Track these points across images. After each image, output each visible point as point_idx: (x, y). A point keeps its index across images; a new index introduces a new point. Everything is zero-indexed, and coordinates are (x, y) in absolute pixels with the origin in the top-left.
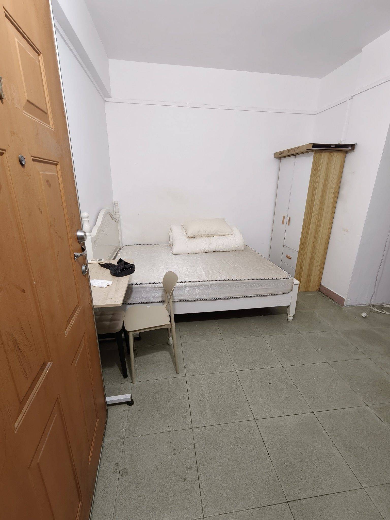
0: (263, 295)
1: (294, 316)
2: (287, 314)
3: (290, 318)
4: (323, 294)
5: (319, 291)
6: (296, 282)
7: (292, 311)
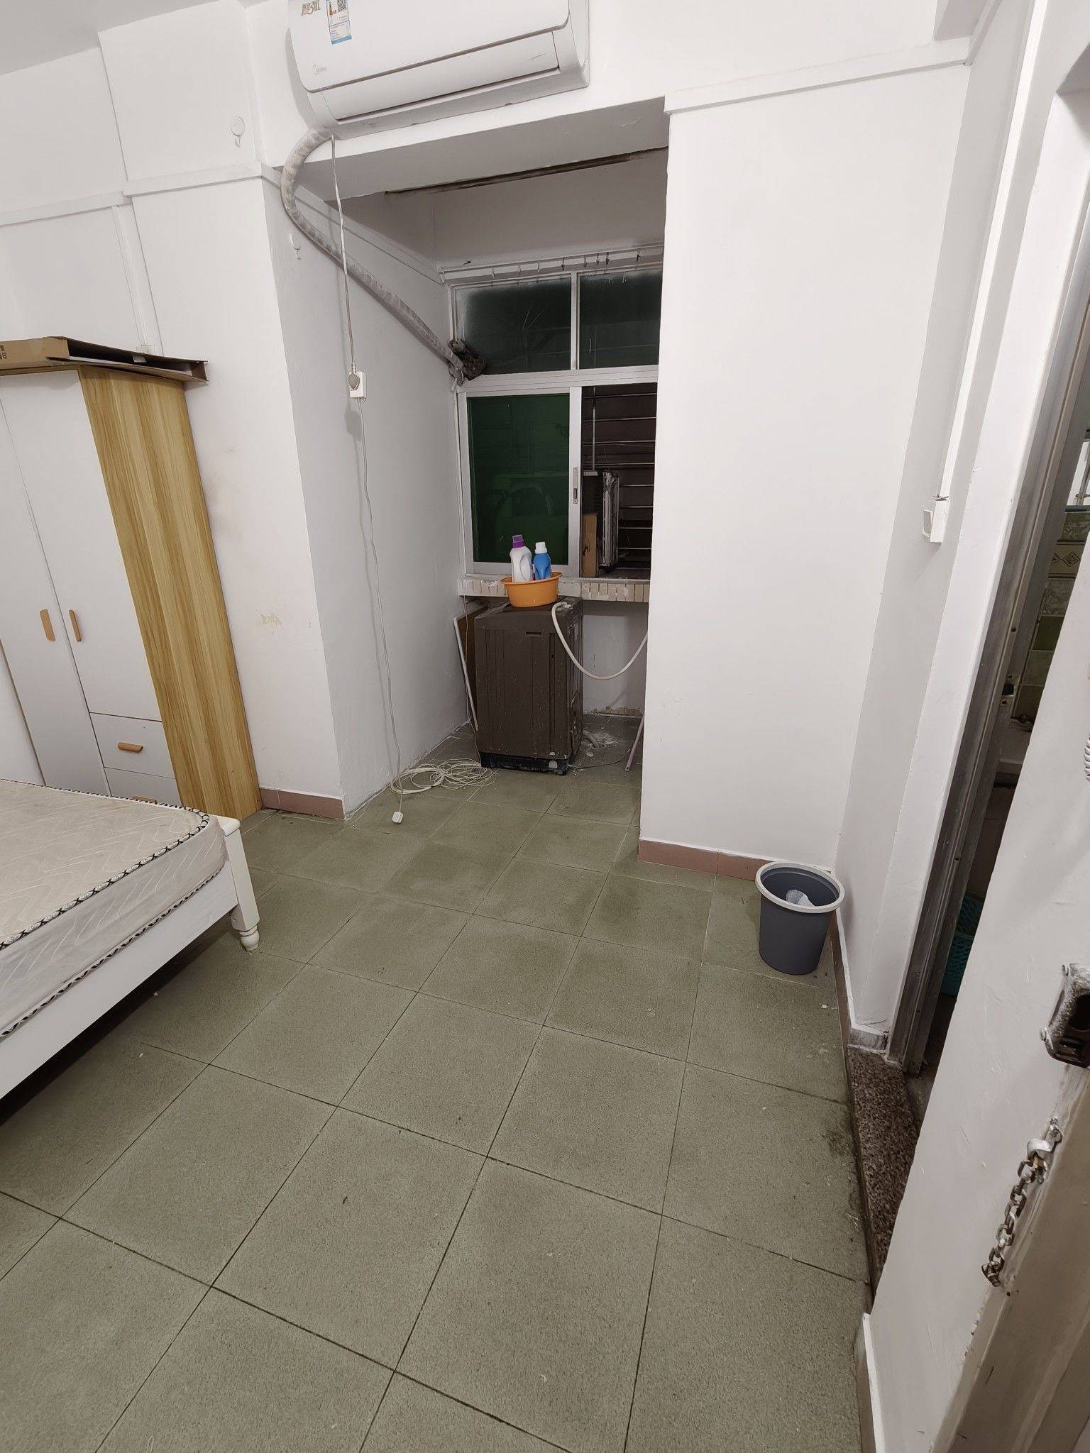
0: (139, 932)
1: (260, 927)
2: (237, 935)
3: (251, 939)
4: (278, 810)
5: (264, 807)
6: (230, 824)
7: (250, 918)
